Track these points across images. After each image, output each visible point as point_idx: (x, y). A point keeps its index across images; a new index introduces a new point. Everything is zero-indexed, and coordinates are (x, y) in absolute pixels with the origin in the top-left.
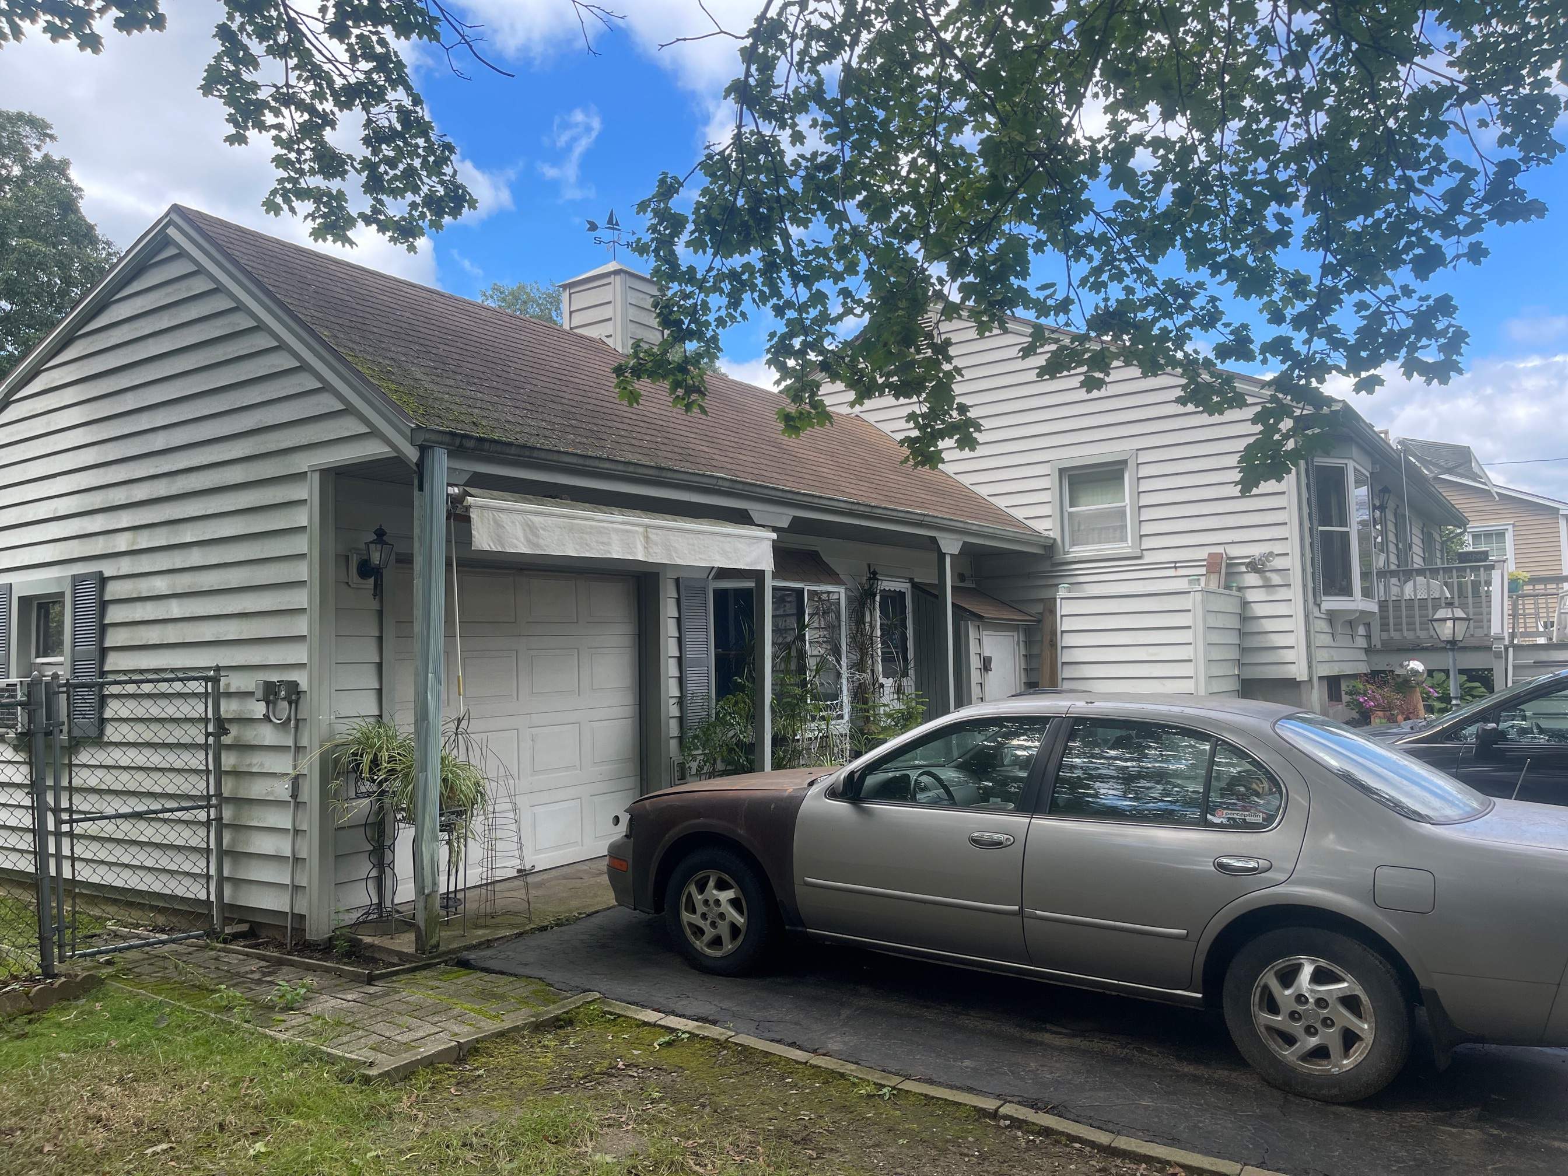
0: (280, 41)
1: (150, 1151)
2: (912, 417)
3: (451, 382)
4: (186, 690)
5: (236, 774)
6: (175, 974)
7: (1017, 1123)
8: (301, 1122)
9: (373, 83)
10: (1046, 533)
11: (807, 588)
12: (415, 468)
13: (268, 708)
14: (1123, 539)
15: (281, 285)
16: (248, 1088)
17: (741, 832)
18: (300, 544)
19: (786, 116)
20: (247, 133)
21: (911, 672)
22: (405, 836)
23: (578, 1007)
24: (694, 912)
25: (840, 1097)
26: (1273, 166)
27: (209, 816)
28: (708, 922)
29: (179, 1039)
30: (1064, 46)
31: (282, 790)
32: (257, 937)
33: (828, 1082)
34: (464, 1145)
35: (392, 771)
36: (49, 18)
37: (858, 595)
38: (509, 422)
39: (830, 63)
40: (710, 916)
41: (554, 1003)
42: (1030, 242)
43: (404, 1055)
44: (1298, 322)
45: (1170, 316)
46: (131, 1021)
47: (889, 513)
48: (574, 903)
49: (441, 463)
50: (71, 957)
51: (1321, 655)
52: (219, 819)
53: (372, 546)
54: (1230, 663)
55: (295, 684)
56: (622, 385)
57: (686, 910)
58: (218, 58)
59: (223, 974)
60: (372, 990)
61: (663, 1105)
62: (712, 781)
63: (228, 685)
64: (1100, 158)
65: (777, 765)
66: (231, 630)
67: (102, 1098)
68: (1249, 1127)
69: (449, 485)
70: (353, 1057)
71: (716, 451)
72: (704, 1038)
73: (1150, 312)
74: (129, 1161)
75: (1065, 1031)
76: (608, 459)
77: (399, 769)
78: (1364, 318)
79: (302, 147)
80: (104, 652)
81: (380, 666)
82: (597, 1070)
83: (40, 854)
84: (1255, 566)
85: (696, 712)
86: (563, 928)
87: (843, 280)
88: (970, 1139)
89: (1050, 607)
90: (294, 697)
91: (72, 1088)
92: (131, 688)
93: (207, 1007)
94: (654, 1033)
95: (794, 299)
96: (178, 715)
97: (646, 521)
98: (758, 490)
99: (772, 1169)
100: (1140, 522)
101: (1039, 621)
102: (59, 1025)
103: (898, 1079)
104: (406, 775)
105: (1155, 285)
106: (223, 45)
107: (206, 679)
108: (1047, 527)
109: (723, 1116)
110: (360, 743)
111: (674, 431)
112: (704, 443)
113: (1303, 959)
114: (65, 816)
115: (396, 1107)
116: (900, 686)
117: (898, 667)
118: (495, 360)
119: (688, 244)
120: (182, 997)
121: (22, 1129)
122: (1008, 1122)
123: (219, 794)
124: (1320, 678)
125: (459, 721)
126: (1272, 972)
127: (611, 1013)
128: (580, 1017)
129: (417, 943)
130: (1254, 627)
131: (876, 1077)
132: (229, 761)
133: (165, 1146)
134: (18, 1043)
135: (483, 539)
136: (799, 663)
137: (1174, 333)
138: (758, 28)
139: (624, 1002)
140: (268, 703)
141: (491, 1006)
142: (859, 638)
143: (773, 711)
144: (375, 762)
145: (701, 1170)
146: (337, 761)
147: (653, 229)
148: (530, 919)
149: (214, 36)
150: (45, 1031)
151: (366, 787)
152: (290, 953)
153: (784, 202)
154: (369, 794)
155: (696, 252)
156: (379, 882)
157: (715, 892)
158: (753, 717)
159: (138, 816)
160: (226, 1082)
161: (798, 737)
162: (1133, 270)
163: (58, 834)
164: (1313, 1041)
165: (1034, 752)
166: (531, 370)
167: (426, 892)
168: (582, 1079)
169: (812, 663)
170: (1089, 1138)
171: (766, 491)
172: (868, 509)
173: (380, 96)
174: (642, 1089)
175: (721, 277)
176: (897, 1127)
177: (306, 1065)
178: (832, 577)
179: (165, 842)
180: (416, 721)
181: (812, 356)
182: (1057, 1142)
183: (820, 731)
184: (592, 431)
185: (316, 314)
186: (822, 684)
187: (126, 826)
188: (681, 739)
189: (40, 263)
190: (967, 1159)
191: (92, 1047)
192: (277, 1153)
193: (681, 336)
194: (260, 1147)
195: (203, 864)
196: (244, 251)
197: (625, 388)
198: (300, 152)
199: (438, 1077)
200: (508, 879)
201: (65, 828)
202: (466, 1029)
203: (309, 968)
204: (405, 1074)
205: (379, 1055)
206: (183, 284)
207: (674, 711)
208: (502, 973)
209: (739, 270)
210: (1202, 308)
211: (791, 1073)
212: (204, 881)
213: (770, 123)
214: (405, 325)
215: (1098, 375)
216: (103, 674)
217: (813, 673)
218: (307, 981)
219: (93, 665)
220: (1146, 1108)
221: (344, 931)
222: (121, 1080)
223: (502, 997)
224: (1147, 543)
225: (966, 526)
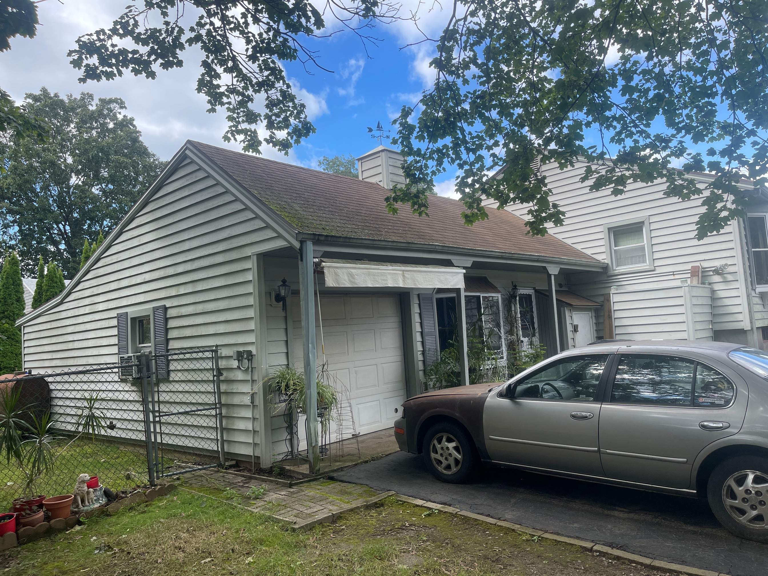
0: (229, 65)
1: (203, 562)
2: (530, 212)
3: (311, 210)
4: (204, 356)
5: (226, 393)
6: (207, 483)
7: (603, 554)
8: (267, 548)
9: (269, 80)
10: (603, 261)
11: (481, 295)
12: (298, 251)
13: (239, 363)
14: (644, 261)
15: (235, 172)
16: (243, 533)
17: (457, 415)
18: (250, 289)
19: (460, 72)
20: (216, 108)
21: (537, 334)
22: (302, 419)
23: (385, 498)
24: (437, 453)
25: (513, 541)
26: (705, 78)
27: (216, 412)
28: (444, 458)
29: (211, 512)
30: (595, 22)
31: (247, 400)
32: (240, 467)
33: (507, 534)
34: (339, 560)
35: (295, 390)
36: (133, 66)
37: (508, 297)
38: (338, 226)
39: (480, 45)
40: (444, 455)
41: (374, 496)
42: (583, 123)
43: (309, 519)
44: (723, 153)
45: (658, 152)
46: (190, 504)
47: (521, 256)
48: (379, 450)
49: (310, 247)
50: (162, 477)
51: (757, 316)
52: (221, 414)
53: (281, 288)
54: (706, 323)
55: (250, 352)
56: (390, 206)
57: (433, 452)
58: (203, 75)
59: (227, 483)
60: (292, 490)
61: (428, 543)
62: (441, 391)
63: (221, 353)
64: (617, 75)
65: (472, 382)
66: (221, 328)
67: (181, 539)
68: (722, 555)
69: (314, 258)
70: (287, 520)
71: (434, 232)
72: (445, 512)
73: (648, 151)
74: (195, 566)
75: (625, 510)
76: (384, 241)
77: (298, 389)
78: (757, 149)
79: (239, 111)
80: (168, 340)
81: (287, 341)
82: (396, 527)
83: (147, 432)
84: (717, 272)
85: (431, 358)
86: (376, 462)
87: (492, 149)
88: (579, 561)
89: (607, 298)
90: (250, 358)
91: (167, 534)
92: (181, 356)
93: (222, 497)
94: (421, 510)
95: (468, 160)
96: (201, 368)
97: (403, 268)
98: (455, 249)
99: (482, 573)
100: (653, 252)
101: (602, 306)
102: (159, 507)
103: (541, 533)
104: (301, 392)
105: (650, 138)
106: (205, 70)
107: (212, 351)
108: (603, 258)
109: (457, 549)
110: (280, 378)
111: (413, 224)
112: (428, 229)
113: (748, 472)
114: (157, 414)
115: (308, 542)
116: (531, 341)
117: (530, 332)
118: (330, 198)
119: (416, 138)
120: (211, 493)
121: (148, 553)
122: (598, 554)
123: (220, 403)
124: (757, 328)
125: (324, 365)
126: (732, 479)
127: (401, 501)
128: (387, 502)
129: (310, 469)
130: (719, 303)
131: (530, 531)
132: (223, 387)
133: (209, 559)
134: (142, 515)
135: (330, 282)
136: (480, 332)
137: (661, 160)
138: (445, 35)
139: (406, 495)
140: (239, 361)
141: (345, 498)
142: (509, 319)
143: (468, 356)
144: (287, 386)
145: (449, 573)
146: (270, 386)
147: (400, 132)
148: (360, 457)
149: (201, 66)
150: (153, 510)
151: (284, 397)
152: (254, 474)
153: (461, 114)
154: (285, 401)
155: (420, 141)
156: (291, 440)
157: (446, 443)
158: (459, 359)
159: (186, 413)
160: (233, 530)
161: (481, 368)
162: (638, 132)
163: (154, 422)
164: (754, 513)
165: (601, 371)
166: (346, 201)
167: (313, 445)
168: (389, 531)
169: (486, 332)
170: (640, 561)
171: (459, 250)
172: (510, 255)
173: (272, 86)
174: (418, 536)
175: (433, 152)
176: (542, 555)
177: (266, 523)
178: (494, 289)
179: (199, 424)
180: (305, 366)
181: (477, 186)
182: (624, 563)
183: (492, 365)
184: (376, 228)
185: (251, 184)
186: (492, 342)
187: (182, 418)
188: (424, 371)
189: (124, 167)
190: (578, 571)
191: (174, 516)
192: (258, 562)
193: (415, 180)
194: (250, 559)
195: (215, 434)
196: (219, 158)
197: (390, 207)
198: (238, 114)
199: (324, 529)
200: (349, 439)
201: (157, 419)
202: (335, 508)
203: (264, 481)
204: (310, 528)
205: (298, 519)
206: (194, 175)
207: (420, 358)
208: (350, 483)
209: (441, 148)
210: (675, 147)
211: (488, 529)
212: (216, 442)
213: (452, 76)
214: (289, 185)
215: (620, 187)
216: (168, 351)
217: (487, 337)
218: (263, 485)
219: (163, 346)
220: (669, 547)
221: (277, 464)
222: (188, 530)
223: (350, 493)
224: (657, 263)
225: (561, 260)
